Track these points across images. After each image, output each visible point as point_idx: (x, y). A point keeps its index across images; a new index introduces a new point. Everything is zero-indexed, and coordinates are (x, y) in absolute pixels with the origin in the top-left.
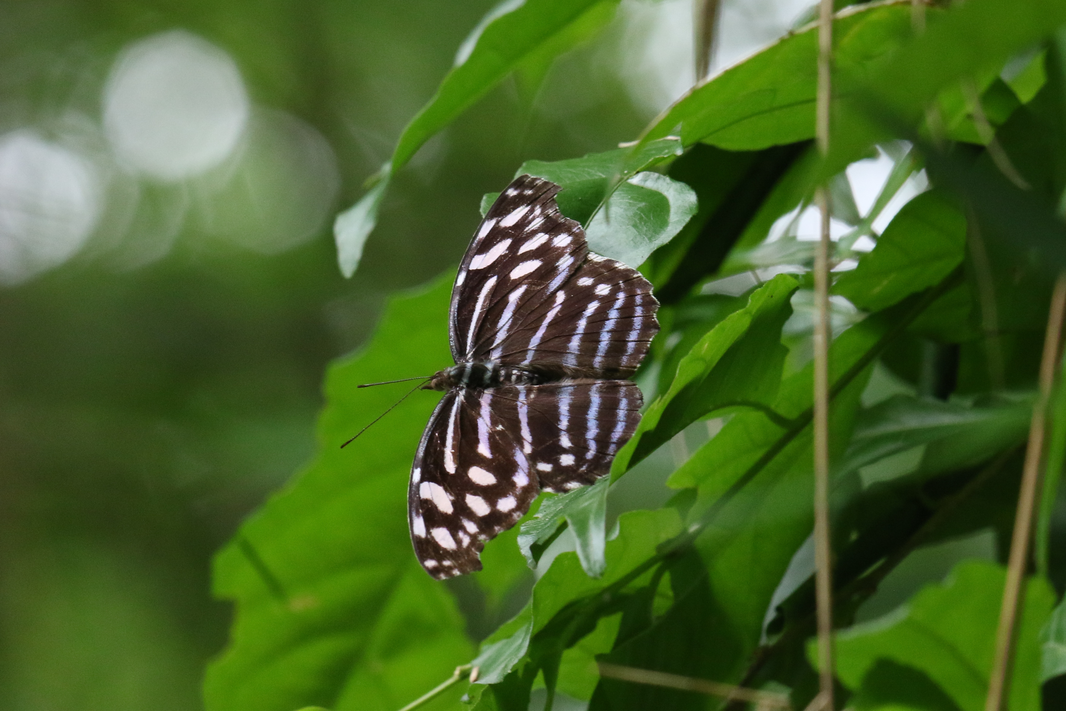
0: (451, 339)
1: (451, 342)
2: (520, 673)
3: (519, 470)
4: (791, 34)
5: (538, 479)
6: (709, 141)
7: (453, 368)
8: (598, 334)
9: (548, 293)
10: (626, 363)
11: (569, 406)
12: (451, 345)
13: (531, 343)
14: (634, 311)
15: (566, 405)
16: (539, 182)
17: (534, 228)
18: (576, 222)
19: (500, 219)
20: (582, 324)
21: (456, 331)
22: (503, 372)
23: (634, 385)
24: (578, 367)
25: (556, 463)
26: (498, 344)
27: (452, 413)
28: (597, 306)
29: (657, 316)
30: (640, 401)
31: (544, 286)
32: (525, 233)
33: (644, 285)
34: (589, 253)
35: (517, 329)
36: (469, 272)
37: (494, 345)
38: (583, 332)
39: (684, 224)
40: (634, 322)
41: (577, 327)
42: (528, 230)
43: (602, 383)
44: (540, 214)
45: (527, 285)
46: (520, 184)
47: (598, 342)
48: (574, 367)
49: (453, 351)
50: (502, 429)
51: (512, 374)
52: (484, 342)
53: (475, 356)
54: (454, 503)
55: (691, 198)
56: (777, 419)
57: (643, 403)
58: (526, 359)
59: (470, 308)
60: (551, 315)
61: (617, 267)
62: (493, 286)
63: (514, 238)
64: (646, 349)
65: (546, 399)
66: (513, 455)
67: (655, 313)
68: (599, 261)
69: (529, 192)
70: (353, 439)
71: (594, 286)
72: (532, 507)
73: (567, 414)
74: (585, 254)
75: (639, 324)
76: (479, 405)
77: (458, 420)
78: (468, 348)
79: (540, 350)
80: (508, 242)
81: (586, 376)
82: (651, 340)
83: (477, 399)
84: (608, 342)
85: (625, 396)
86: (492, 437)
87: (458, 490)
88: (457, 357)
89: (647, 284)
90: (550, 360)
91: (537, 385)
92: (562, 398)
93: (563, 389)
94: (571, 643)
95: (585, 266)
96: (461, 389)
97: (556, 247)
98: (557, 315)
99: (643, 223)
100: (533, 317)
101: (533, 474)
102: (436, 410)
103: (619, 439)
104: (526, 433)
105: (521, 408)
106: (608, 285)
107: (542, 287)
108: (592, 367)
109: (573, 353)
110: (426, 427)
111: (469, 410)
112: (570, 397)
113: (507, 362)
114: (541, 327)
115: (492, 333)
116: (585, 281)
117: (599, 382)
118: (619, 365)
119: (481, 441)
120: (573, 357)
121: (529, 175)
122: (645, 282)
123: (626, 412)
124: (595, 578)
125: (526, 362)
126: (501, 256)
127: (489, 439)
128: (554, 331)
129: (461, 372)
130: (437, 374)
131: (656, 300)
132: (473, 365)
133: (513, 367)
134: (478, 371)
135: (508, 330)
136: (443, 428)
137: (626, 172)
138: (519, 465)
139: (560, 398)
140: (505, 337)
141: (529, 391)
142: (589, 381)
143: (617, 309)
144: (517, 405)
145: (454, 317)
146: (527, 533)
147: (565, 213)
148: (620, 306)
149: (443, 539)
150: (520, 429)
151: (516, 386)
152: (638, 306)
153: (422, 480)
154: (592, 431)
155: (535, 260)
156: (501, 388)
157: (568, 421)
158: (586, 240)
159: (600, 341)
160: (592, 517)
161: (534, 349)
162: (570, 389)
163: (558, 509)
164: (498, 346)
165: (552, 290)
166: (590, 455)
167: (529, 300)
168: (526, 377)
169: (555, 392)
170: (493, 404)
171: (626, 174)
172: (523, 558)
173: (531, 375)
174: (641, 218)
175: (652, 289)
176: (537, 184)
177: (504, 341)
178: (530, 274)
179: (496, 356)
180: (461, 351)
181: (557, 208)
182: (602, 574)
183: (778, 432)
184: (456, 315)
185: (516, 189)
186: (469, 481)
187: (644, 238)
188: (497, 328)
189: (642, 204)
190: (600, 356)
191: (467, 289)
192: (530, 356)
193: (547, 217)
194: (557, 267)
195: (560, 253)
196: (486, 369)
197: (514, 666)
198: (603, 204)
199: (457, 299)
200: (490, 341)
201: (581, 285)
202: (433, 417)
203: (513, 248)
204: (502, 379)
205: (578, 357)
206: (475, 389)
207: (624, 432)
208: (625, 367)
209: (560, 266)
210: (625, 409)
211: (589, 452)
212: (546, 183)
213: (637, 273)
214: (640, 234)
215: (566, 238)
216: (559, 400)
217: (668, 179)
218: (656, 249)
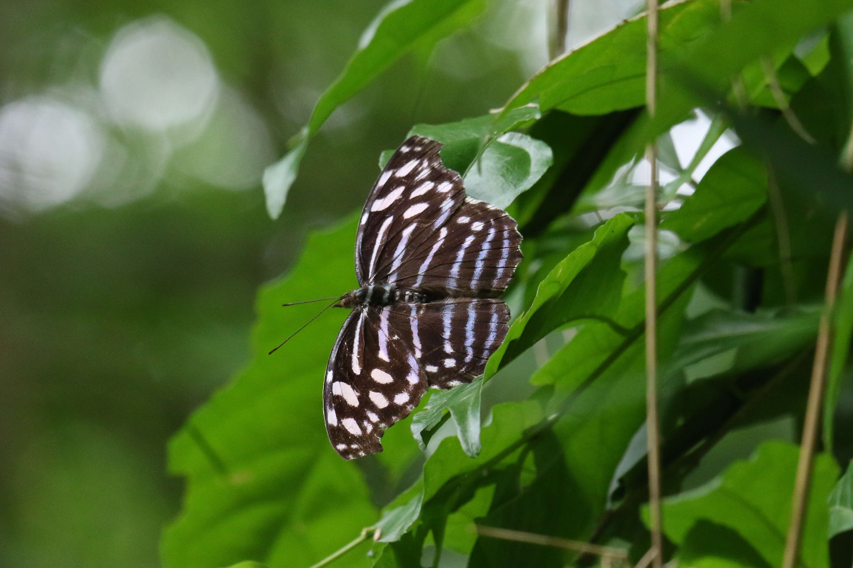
0: (357, 267)
1: (357, 270)
2: (414, 534)
3: (411, 372)
4: (626, 21)
5: (427, 378)
6: (562, 107)
7: (359, 290)
8: (474, 262)
9: (434, 230)
10: (496, 285)
11: (451, 320)
12: (357, 271)
13: (420, 270)
14: (502, 243)
15: (448, 319)
16: (426, 141)
17: (423, 177)
18: (456, 172)
19: (395, 171)
20: (461, 254)
21: (360, 260)
22: (398, 293)
23: (503, 303)
24: (458, 289)
25: (441, 366)
26: (394, 271)
27: (358, 326)
28: (473, 240)
29: (521, 247)
30: (507, 316)
31: (430, 224)
32: (415, 182)
33: (510, 223)
34: (466, 197)
35: (409, 258)
36: (371, 213)
37: (391, 271)
38: (462, 261)
39: (542, 174)
40: (503, 252)
41: (457, 257)
42: (418, 179)
43: (477, 301)
44: (427, 166)
45: (417, 223)
46: (411, 143)
47: (474, 268)
48: (455, 288)
49: (358, 277)
50: (397, 339)
51: (405, 295)
52: (383, 269)
53: (376, 280)
54: (359, 398)
55: (548, 153)
56: (617, 328)
57: (510, 317)
58: (416, 283)
59: (371, 242)
60: (436, 247)
61: (489, 209)
62: (390, 225)
63: (407, 185)
64: (512, 274)
65: (432, 314)
66: (407, 359)
67: (519, 245)
68: (474, 203)
69: (418, 149)
70: (279, 347)
71: (470, 223)
72: (421, 401)
73: (450, 327)
74: (463, 198)
75: (506, 254)
76: (379, 320)
77: (363, 332)
78: (370, 274)
79: (427, 275)
80: (402, 189)
81: (465, 296)
82: (516, 266)
83: (377, 315)
84: (482, 269)
85: (495, 311)
86: (389, 345)
87: (363, 388)
88: (361, 281)
89: (513, 221)
90: (435, 283)
91: (426, 303)
92: (446, 314)
93: (446, 306)
94: (455, 509)
95: (463, 208)
96: (365, 307)
97: (440, 192)
98: (441, 246)
99: (509, 173)
100: (421, 249)
101: (423, 374)
102: (345, 323)
103: (491, 346)
104: (417, 342)
105: (413, 321)
106: (482, 222)
107: (429, 225)
108: (469, 289)
109: (454, 277)
110: (337, 338)
111: (371, 323)
112: (452, 313)
113: (401, 285)
114: (428, 257)
115: (389, 262)
116: (463, 220)
117: (475, 301)
118: (491, 286)
119: (381, 348)
120: (454, 280)
121: (418, 135)
122: (511, 220)
123: (497, 325)
124: (472, 457)
125: (417, 285)
126: (396, 200)
127: (387, 347)
128: (439, 260)
129: (365, 293)
130: (345, 295)
131: (520, 234)
132: (374, 288)
133: (406, 289)
134: (378, 293)
135: (402, 260)
136: (350, 338)
137: (495, 133)
138: (411, 367)
139: (444, 314)
140: (400, 265)
141: (419, 308)
142: (467, 300)
143: (489, 242)
144: (409, 320)
145: (359, 249)
146: (418, 421)
147: (447, 165)
148: (491, 239)
149: (352, 427)
150: (412, 339)
151: (409, 304)
152: (505, 239)
153: (334, 380)
154: (470, 340)
155: (423, 203)
156: (396, 306)
157: (450, 331)
158: (464, 187)
159: (476, 268)
160: (470, 408)
161: (423, 274)
162: (452, 307)
163: (443, 402)
164: (394, 272)
165: (437, 227)
166: (468, 359)
167: (418, 235)
168: (417, 297)
169: (440, 309)
170: (390, 319)
171: (496, 135)
172: (416, 442)
173: (420, 295)
174: (508, 169)
175: (517, 225)
176: (425, 143)
177: (399, 268)
178: (419, 214)
179: (392, 280)
180: (365, 277)
181: (441, 161)
182: (478, 454)
183: (619, 339)
184: (360, 248)
185: (408, 146)
186: (372, 380)
187: (510, 185)
188: (394, 258)
189: (509, 158)
190: (476, 280)
191: (369, 227)
192: (419, 280)
193: (433, 169)
194: (441, 208)
195: (443, 197)
196: (384, 291)
197: (409, 528)
198: (476, 159)
199: (361, 235)
200: (388, 268)
201: (460, 223)
202: (343, 329)
203: (406, 194)
204: (397, 298)
205: (458, 280)
206: (376, 307)
207: (495, 340)
208: (496, 288)
209: (443, 208)
210: (496, 322)
211: (467, 356)
212: (432, 142)
213: (505, 213)
214: (507, 182)
215: (448, 185)
216: (443, 315)
217: (529, 138)
218: (519, 193)
